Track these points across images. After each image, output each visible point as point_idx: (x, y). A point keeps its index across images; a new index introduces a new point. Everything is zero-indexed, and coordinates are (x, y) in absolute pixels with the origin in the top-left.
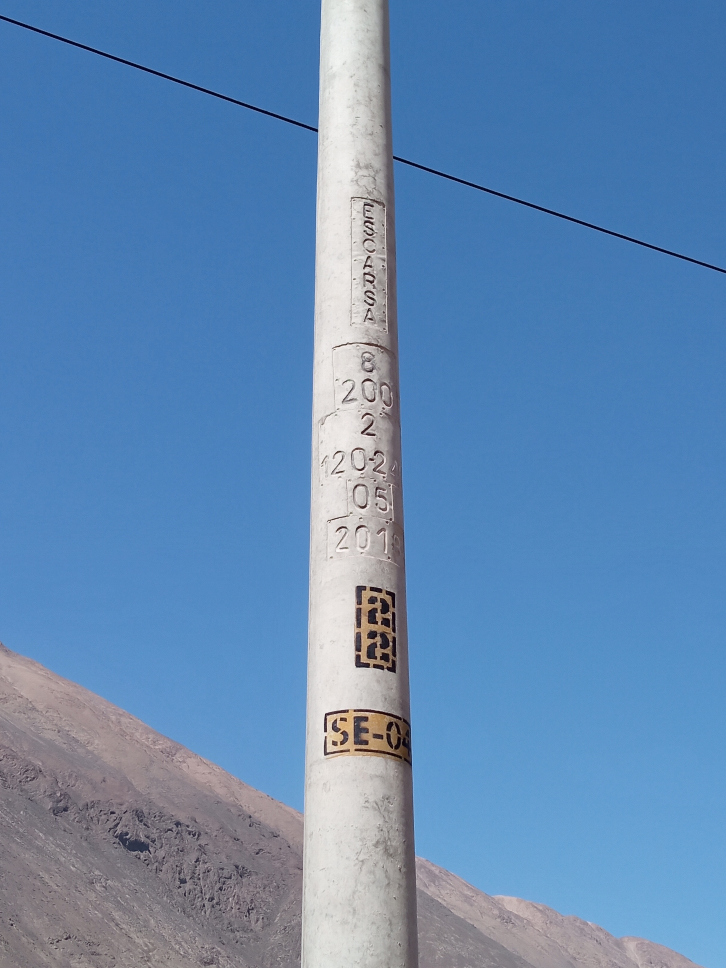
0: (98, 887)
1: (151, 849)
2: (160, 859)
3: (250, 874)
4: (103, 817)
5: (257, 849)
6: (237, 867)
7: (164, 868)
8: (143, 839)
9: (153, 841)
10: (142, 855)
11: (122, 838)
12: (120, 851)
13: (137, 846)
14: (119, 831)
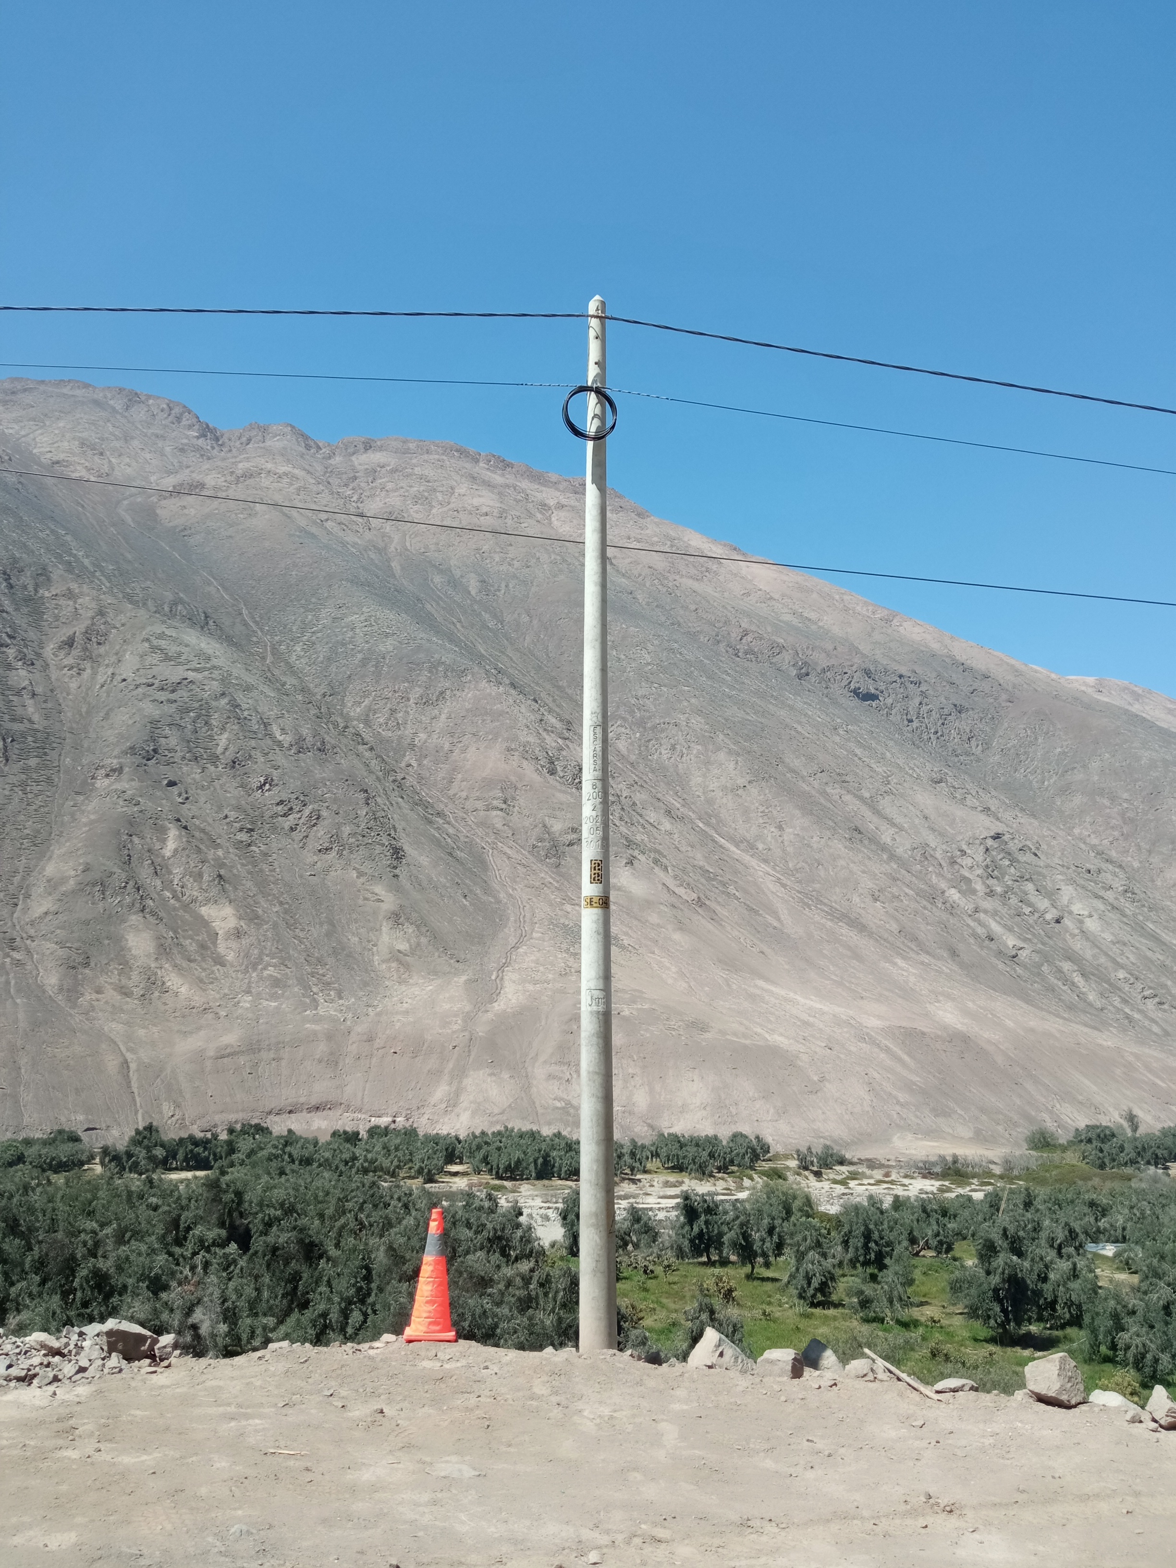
0: (841, 732)
1: (881, 698)
2: (889, 705)
3: (968, 710)
4: (839, 677)
5: (971, 689)
6: (955, 705)
7: (893, 712)
8: (873, 691)
9: (882, 692)
10: (874, 704)
11: (856, 692)
12: (856, 702)
13: (869, 697)
14: (852, 686)
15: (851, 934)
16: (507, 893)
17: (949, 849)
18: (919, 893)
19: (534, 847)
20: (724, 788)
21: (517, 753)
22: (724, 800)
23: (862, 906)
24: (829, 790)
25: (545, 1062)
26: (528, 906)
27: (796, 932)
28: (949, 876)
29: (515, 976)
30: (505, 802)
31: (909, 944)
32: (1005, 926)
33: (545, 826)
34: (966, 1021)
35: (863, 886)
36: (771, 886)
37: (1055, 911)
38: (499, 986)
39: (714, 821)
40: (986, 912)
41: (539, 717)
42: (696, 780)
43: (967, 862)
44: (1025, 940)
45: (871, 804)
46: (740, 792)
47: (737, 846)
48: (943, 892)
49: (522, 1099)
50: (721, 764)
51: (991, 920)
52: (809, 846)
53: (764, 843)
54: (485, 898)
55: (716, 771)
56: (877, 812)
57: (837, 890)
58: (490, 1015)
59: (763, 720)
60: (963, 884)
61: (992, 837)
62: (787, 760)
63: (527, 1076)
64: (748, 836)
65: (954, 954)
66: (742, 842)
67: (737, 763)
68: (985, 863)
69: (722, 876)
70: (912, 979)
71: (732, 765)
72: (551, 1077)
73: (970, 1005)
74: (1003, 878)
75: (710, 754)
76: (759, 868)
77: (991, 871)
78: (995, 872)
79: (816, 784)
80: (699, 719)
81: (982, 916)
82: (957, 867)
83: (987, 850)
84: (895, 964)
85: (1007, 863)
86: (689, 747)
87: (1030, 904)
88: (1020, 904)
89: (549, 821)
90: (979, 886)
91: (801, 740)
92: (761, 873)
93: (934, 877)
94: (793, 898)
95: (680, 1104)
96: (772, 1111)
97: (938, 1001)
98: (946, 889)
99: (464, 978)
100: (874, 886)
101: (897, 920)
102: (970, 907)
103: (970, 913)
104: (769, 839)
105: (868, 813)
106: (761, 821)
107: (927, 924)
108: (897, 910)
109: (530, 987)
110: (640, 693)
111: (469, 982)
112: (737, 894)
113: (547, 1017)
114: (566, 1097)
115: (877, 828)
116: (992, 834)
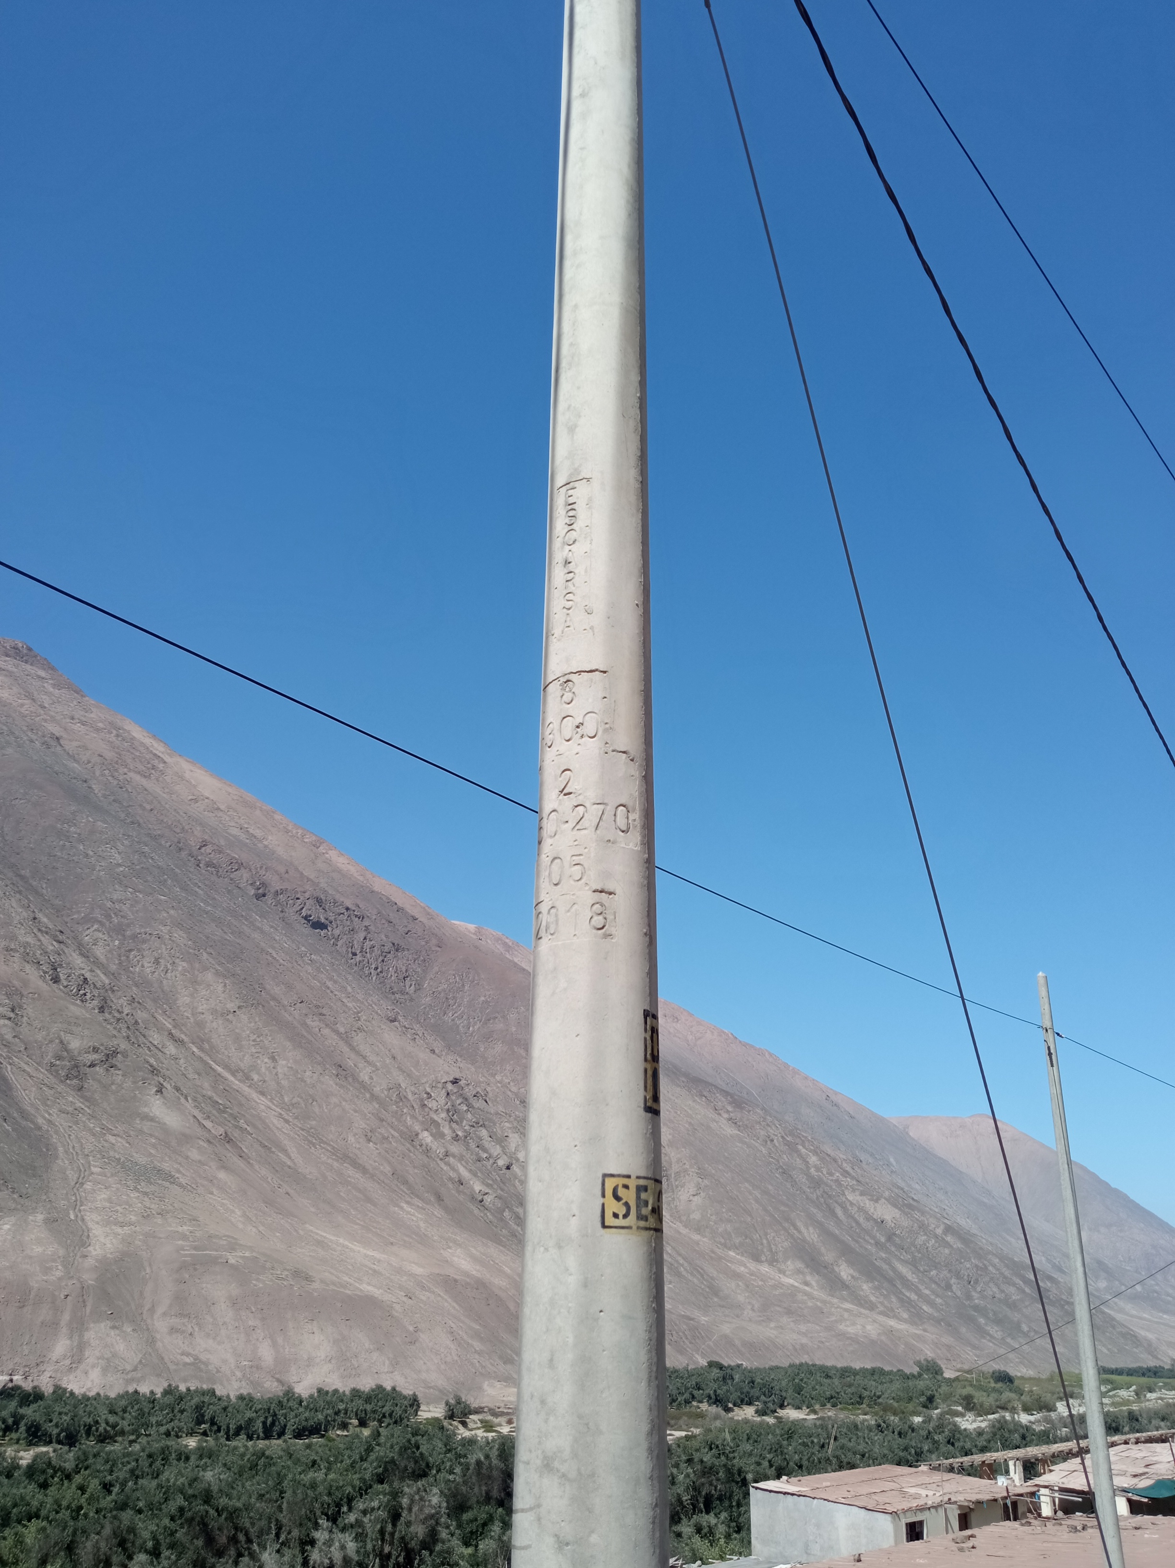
1: (329, 928)
2: (336, 936)
3: (403, 950)
4: (291, 902)
6: (394, 944)
7: (339, 943)
8: (323, 920)
9: (331, 922)
10: (323, 933)
11: (307, 919)
12: (307, 930)
13: (318, 925)
14: (304, 914)
15: (357, 1176)
16: (45, 1118)
17: (416, 1091)
18: (402, 1134)
19: (52, 1065)
20: (214, 1012)
21: (17, 955)
22: (215, 1024)
23: (358, 1146)
24: (309, 1021)
25: (164, 1314)
26: (73, 1137)
27: (310, 1173)
28: (420, 1118)
29: (95, 1217)
30: (13, 1010)
31: (402, 1187)
32: (470, 1171)
33: (61, 1042)
34: (478, 1268)
35: (357, 1125)
36: (275, 1121)
37: (505, 1157)
38: (84, 1227)
39: (206, 1046)
40: (454, 1156)
41: (32, 915)
42: (183, 999)
43: (432, 1104)
44: (488, 1185)
45: (346, 1038)
46: (230, 1017)
47: (233, 1075)
48: (417, 1135)
49: (150, 1354)
50: (209, 985)
51: (459, 1165)
52: (302, 1080)
53: (258, 1074)
54: (24, 1123)
55: (204, 992)
56: (352, 1048)
57: (333, 1128)
58: (90, 1262)
59: (240, 941)
60: (432, 1125)
61: (451, 1082)
62: (268, 987)
63: (148, 1329)
64: (242, 1065)
65: (439, 1198)
66: (237, 1071)
67: (225, 986)
68: (446, 1107)
69: (231, 1109)
70: (422, 1225)
71: (220, 988)
72: (173, 1330)
73: (473, 1250)
74: (462, 1122)
75: (196, 973)
76: (262, 1102)
77: (453, 1115)
78: (455, 1116)
79: (296, 1013)
80: (181, 933)
81: (451, 1160)
82: (427, 1110)
83: (448, 1094)
84: (402, 1208)
85: (465, 1108)
86: (174, 963)
87: (485, 1150)
88: (477, 1149)
89: (67, 1038)
90: (446, 1130)
91: (278, 967)
92: (263, 1107)
93: (408, 1118)
94: (298, 1135)
95: (306, 1357)
96: (387, 1362)
97: (450, 1248)
98: (420, 1131)
99: (40, 1217)
100: (366, 1126)
101: (389, 1163)
102: (441, 1151)
103: (441, 1156)
104: (263, 1070)
105: (346, 1049)
106: (254, 1051)
107: (415, 1167)
108: (387, 1152)
109: (119, 1230)
110: (115, 897)
111: (47, 1221)
112: (248, 1129)
113: (150, 1265)
114: (193, 1353)
115: (355, 1065)
116: (451, 1079)
